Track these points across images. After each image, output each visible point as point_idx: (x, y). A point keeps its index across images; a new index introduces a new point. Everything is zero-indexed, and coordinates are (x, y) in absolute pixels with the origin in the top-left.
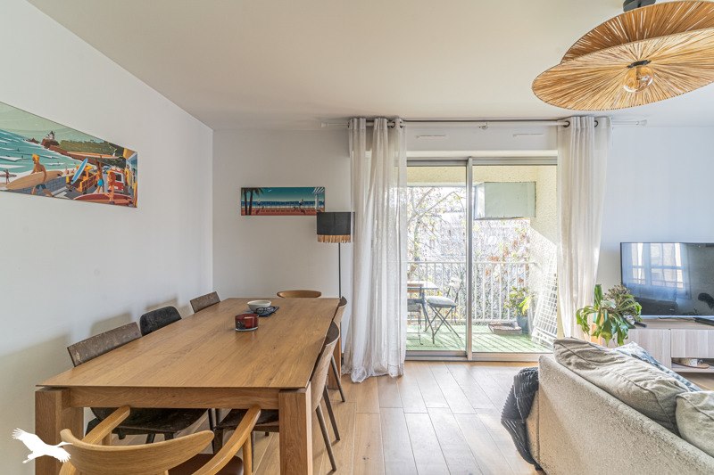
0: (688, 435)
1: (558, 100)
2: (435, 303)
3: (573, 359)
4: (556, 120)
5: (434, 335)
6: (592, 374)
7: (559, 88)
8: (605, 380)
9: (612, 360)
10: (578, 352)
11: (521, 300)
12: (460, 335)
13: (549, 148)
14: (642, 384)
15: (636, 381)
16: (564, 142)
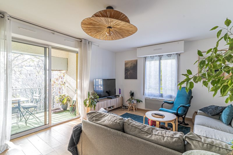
0: (128, 132)
1: (87, 31)
2: (27, 107)
3: (94, 119)
4: (78, 39)
5: (26, 121)
6: (101, 122)
7: (89, 26)
8: (105, 123)
9: (104, 115)
10: (95, 116)
11: (63, 100)
12: (39, 118)
13: (76, 47)
14: (116, 121)
15: (114, 121)
16: (80, 47)
